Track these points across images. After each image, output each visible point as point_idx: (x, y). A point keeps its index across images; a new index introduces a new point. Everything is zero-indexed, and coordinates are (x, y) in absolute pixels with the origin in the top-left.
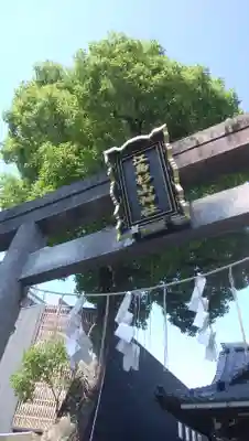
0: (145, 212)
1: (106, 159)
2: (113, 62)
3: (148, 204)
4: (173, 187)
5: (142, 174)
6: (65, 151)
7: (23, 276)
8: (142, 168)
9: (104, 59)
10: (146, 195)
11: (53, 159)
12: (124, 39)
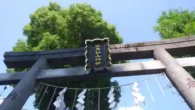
0: (97, 63)
1: (86, 43)
2: (84, 12)
3: (98, 61)
4: (108, 58)
5: (98, 51)
6: (54, 38)
7: (38, 78)
8: (98, 49)
9: (81, 10)
10: (98, 58)
11: (47, 40)
12: (90, 6)
